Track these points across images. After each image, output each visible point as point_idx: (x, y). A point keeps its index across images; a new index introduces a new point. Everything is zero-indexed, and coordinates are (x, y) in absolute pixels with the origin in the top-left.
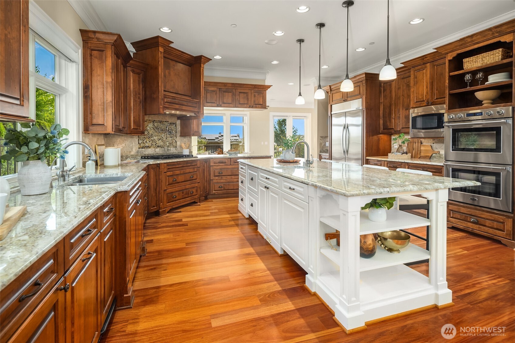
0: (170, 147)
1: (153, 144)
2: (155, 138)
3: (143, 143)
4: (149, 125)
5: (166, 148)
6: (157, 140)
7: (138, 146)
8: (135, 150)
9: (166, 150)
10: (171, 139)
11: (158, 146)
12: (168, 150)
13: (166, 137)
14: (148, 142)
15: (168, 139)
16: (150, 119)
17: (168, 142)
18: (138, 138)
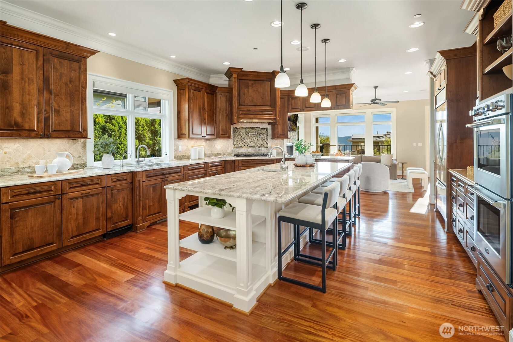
0: (262, 148)
1: (245, 145)
2: (247, 140)
3: (237, 144)
4: (242, 131)
5: (257, 148)
6: (248, 142)
7: (233, 146)
8: (231, 149)
9: (257, 150)
10: (262, 141)
11: (250, 147)
12: (259, 150)
13: (258, 139)
14: (241, 143)
15: (259, 141)
16: (243, 126)
17: (259, 144)
18: (232, 141)
